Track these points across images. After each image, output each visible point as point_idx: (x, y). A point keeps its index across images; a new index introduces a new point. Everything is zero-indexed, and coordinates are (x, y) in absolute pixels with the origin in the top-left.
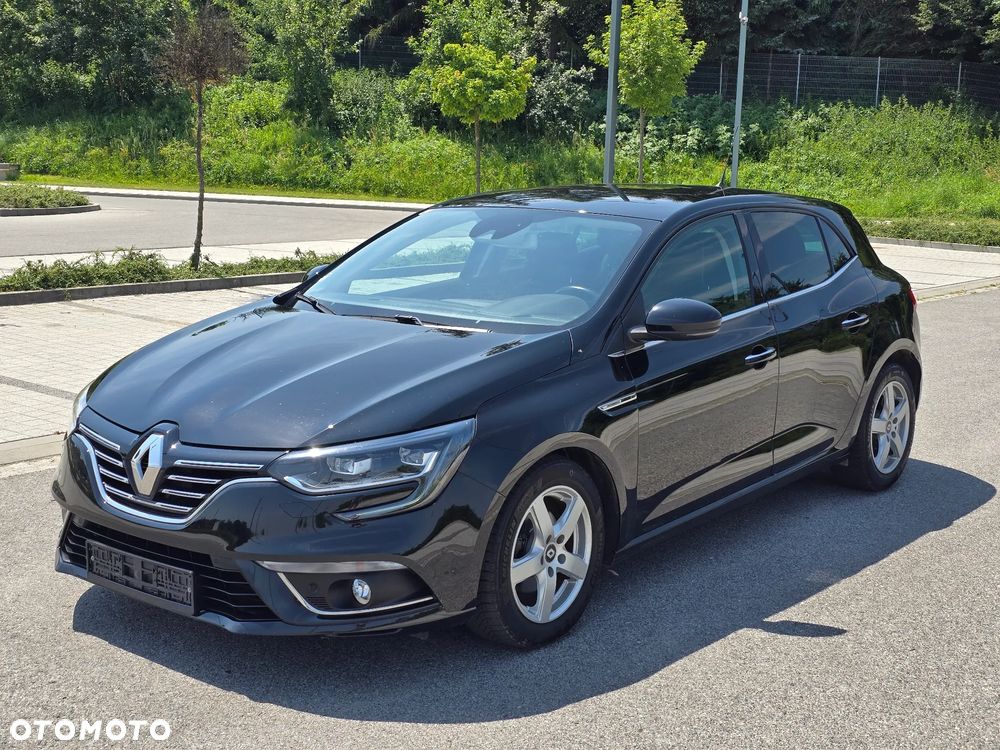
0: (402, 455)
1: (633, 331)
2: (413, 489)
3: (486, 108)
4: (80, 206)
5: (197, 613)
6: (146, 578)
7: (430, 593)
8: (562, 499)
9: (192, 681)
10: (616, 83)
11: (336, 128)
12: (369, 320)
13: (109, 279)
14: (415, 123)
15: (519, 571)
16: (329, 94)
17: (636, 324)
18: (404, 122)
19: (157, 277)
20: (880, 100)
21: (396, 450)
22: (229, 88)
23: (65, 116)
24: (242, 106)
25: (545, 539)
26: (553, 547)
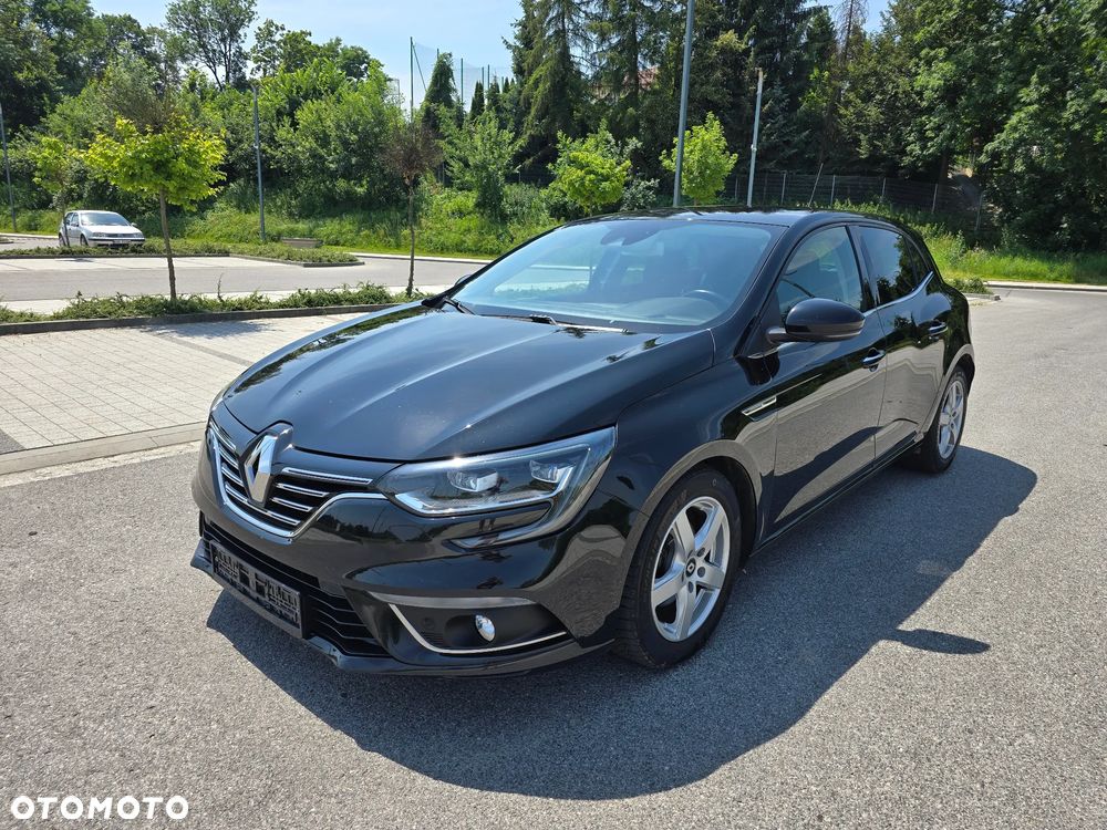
0: (533, 470)
1: (772, 332)
2: (545, 511)
3: (597, 194)
4: (352, 262)
5: (307, 636)
6: (260, 590)
7: (563, 628)
8: (702, 508)
9: (302, 710)
10: (680, 181)
11: (505, 219)
12: (505, 320)
13: (352, 301)
14: (551, 216)
15: (659, 593)
16: (500, 199)
17: (774, 325)
18: (545, 215)
19: (384, 301)
20: (834, 202)
21: (525, 464)
22: (443, 196)
23: (348, 211)
24: (450, 206)
25: (687, 554)
26: (693, 561)
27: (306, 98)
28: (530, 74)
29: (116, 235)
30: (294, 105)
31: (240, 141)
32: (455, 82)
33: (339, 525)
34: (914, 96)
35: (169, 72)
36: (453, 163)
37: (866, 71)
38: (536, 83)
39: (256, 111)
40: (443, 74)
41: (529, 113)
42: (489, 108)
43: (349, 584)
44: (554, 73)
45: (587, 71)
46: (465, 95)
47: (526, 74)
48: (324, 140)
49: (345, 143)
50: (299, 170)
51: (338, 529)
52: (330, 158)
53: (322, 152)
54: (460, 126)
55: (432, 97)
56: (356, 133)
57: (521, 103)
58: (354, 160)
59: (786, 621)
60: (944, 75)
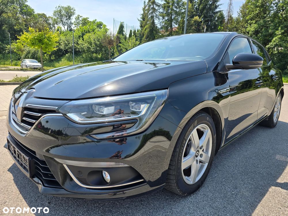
0: (131, 106)
1: (227, 65)
2: (135, 123)
5: (32, 177)
6: (19, 156)
7: (142, 178)
8: (202, 130)
15: (185, 164)
25: (196, 147)
26: (198, 151)
27: (86, 33)
28: (144, 27)
29: (35, 66)
30: (83, 34)
31: (69, 44)
32: (125, 29)
33: (50, 131)
34: (246, 33)
35: (53, 27)
36: (123, 49)
37: (233, 26)
38: (146, 29)
39: (74, 36)
40: (122, 27)
41: (144, 37)
42: (133, 36)
43: (47, 154)
44: (150, 27)
45: (159, 26)
46: (127, 33)
47: (143, 27)
48: (90, 44)
49: (96, 44)
50: (84, 51)
51: (50, 132)
52: (92, 48)
53: (90, 47)
54: (126, 40)
55: (119, 33)
56: (99, 42)
57: (142, 34)
58: (98, 49)
59: (232, 177)
60: (254, 28)
